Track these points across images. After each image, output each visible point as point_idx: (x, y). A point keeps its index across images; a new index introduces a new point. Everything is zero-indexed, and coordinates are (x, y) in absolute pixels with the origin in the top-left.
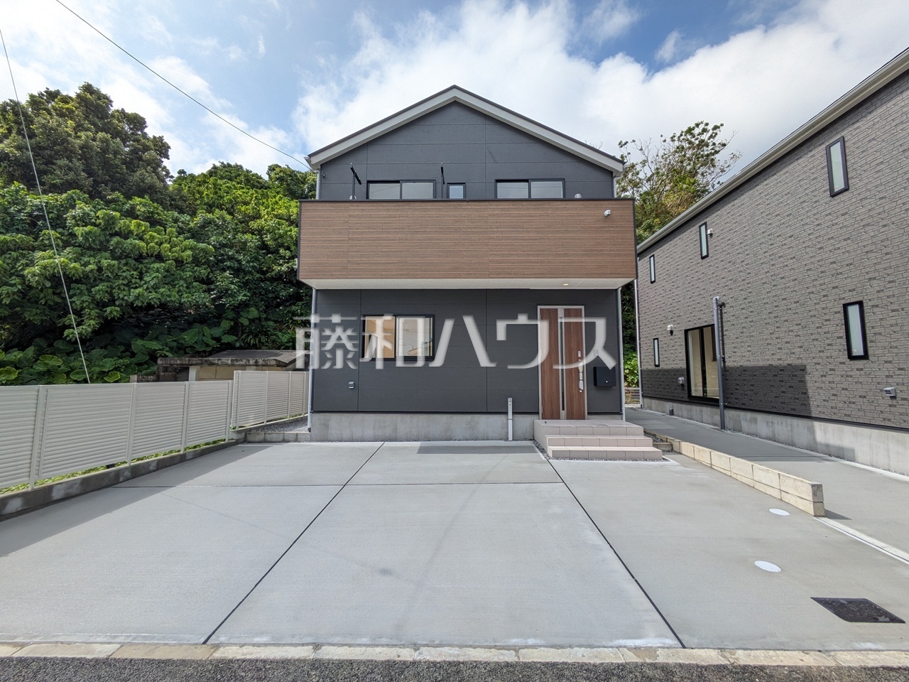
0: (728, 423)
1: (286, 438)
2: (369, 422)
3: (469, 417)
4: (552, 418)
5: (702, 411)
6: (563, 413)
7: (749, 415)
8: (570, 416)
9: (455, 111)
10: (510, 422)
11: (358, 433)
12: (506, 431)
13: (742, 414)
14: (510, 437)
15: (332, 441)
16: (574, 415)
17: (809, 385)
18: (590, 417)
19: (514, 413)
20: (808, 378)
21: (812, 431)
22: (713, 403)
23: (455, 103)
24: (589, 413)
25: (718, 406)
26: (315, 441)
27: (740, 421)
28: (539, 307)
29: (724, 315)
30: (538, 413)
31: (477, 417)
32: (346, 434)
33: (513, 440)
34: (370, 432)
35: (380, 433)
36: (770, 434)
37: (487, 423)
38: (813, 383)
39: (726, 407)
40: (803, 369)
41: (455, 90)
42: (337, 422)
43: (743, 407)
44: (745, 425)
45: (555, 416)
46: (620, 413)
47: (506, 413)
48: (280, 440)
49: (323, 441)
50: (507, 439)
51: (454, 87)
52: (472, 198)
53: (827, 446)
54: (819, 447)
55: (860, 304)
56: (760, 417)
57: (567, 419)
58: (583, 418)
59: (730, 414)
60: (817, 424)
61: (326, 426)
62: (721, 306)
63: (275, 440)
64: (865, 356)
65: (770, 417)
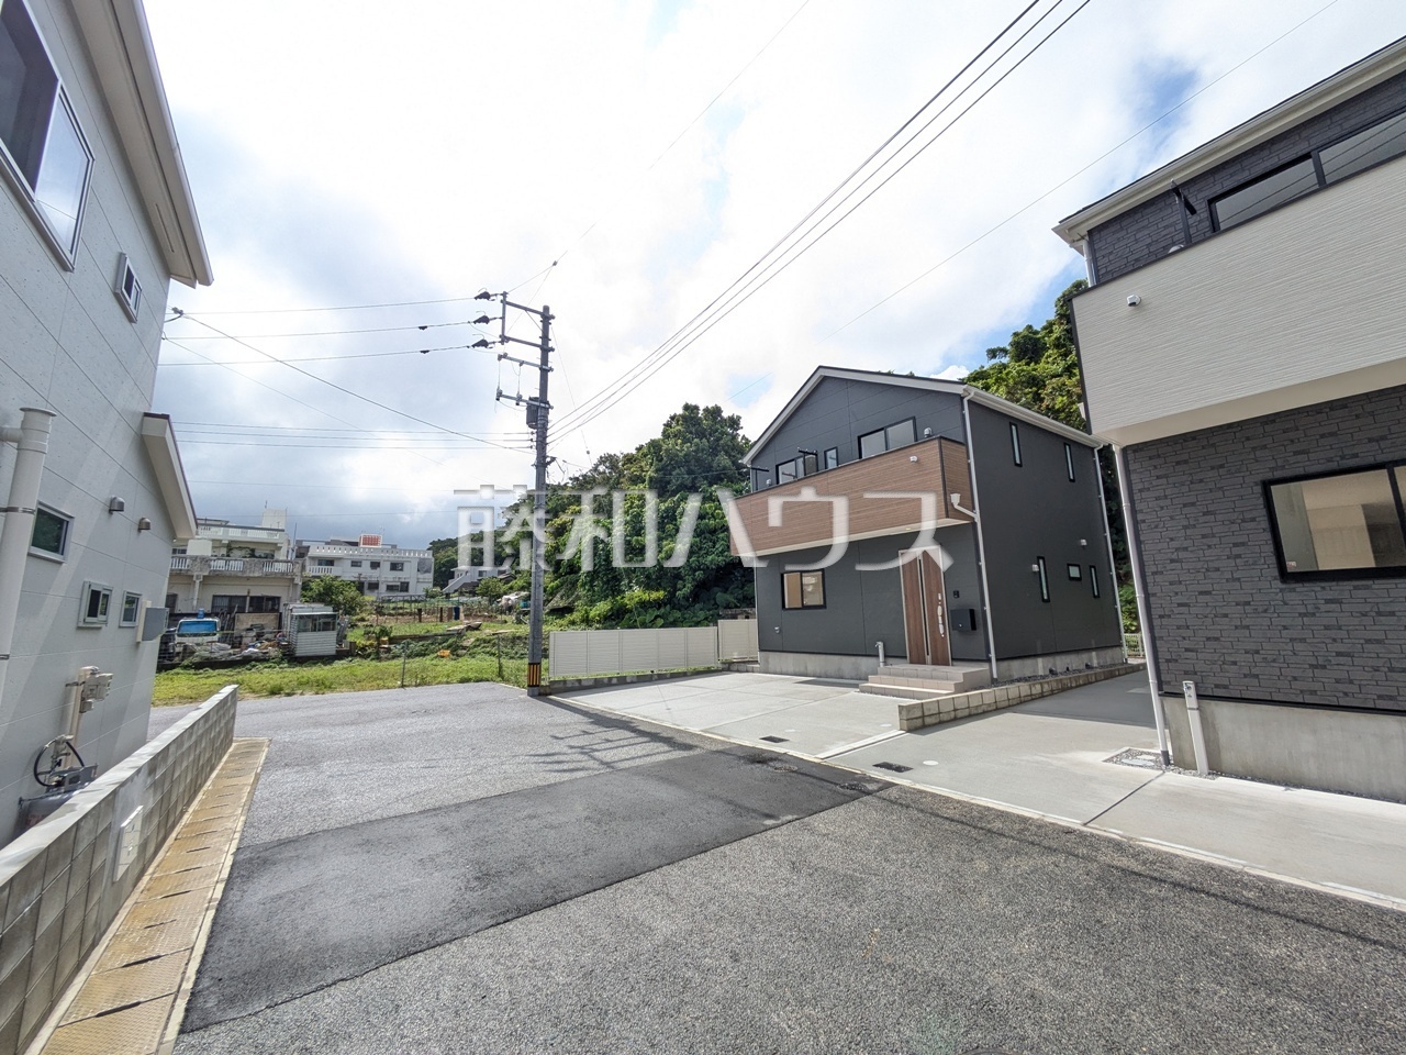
1: (749, 670)
2: (791, 660)
4: (919, 663)
6: (929, 658)
8: (935, 662)
9: (827, 385)
10: (882, 665)
11: (784, 669)
15: (771, 674)
16: (938, 660)
18: (955, 663)
19: (886, 656)
23: (825, 378)
24: (953, 659)
26: (762, 674)
30: (906, 657)
31: (859, 658)
32: (778, 668)
34: (791, 668)
37: (867, 665)
41: (822, 369)
42: (773, 659)
45: (922, 661)
51: (820, 367)
57: (933, 664)
58: (947, 664)
61: (767, 662)
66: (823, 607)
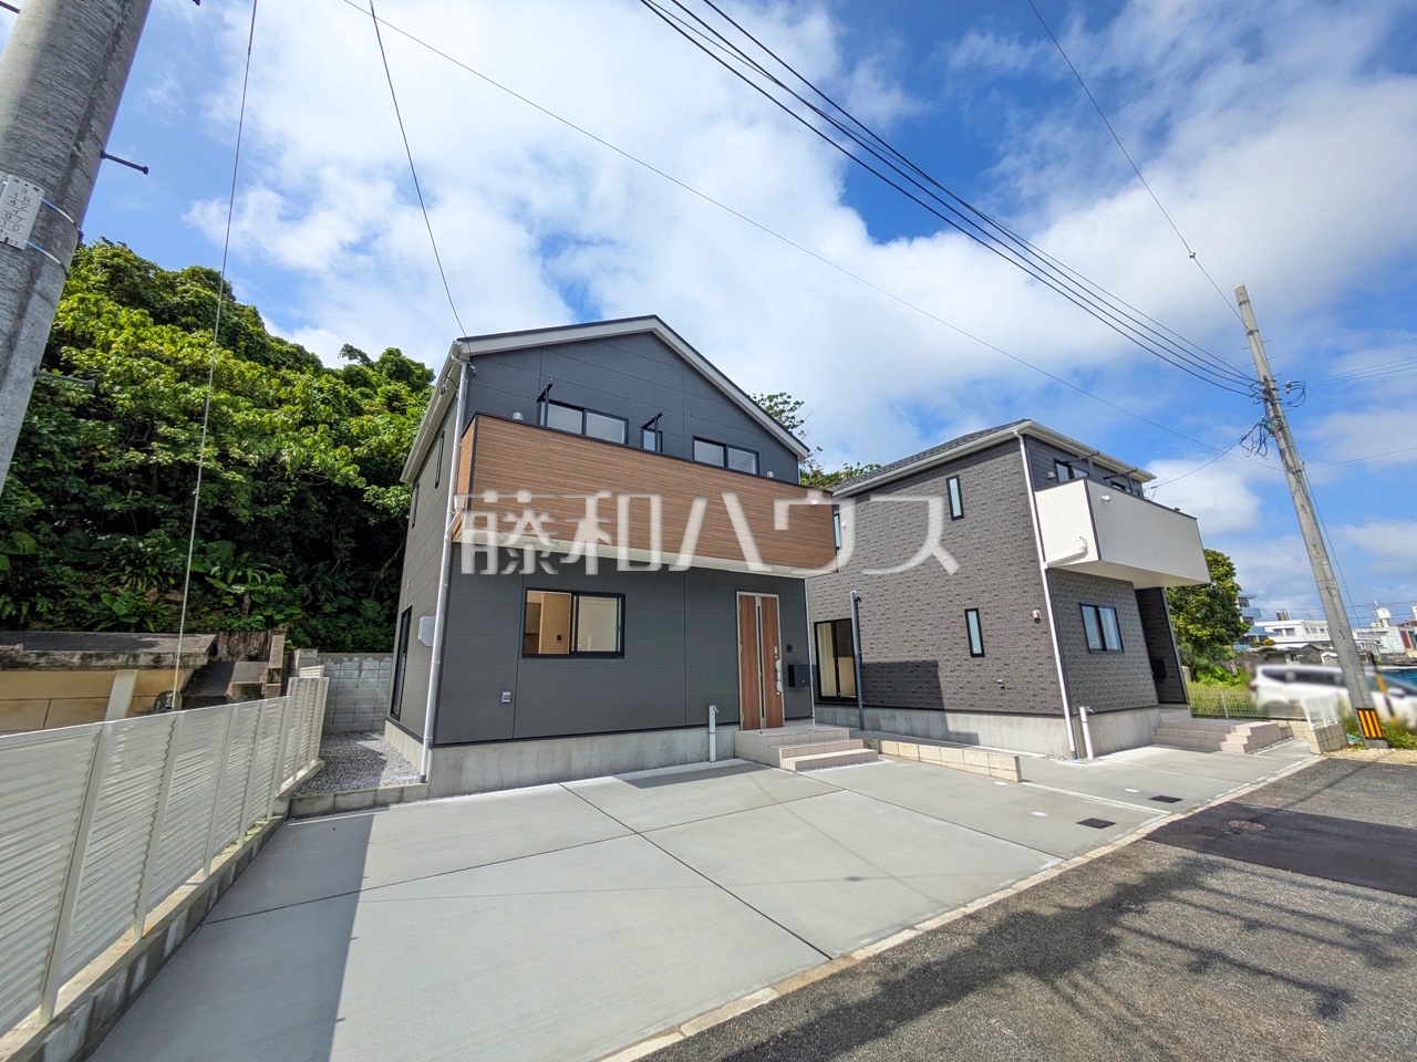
0: (867, 724)
1: (380, 798)
2: (531, 755)
3: (664, 734)
4: (753, 728)
5: (835, 713)
6: (763, 721)
7: (888, 712)
8: (770, 725)
9: (650, 345)
10: (713, 737)
11: (511, 776)
12: (706, 748)
13: (880, 711)
14: (713, 758)
15: (464, 794)
16: (774, 723)
17: (941, 679)
18: (790, 723)
19: (717, 725)
20: (940, 674)
21: (944, 721)
22: (850, 702)
23: (651, 334)
24: (786, 719)
25: (857, 706)
26: (436, 797)
27: (879, 720)
28: (738, 593)
29: (860, 610)
30: (738, 723)
31: (674, 732)
32: (492, 778)
33: (717, 760)
34: (530, 771)
35: (546, 771)
36: (909, 730)
37: (686, 740)
38: (944, 676)
39: (864, 706)
40: (935, 665)
41: (655, 320)
42: (476, 760)
43: (882, 704)
44: (883, 723)
45: (756, 726)
46: (810, 717)
47: (707, 725)
48: (367, 804)
49: (452, 795)
50: (708, 760)
51: (655, 317)
52: (668, 453)
53: (958, 734)
54: (952, 737)
55: (976, 610)
56: (898, 713)
57: (768, 727)
58: (782, 726)
59: (869, 712)
60: (948, 715)
61: (458, 768)
62: (857, 600)
63: (356, 805)
64: (982, 655)
65: (909, 713)
66: (619, 654)
